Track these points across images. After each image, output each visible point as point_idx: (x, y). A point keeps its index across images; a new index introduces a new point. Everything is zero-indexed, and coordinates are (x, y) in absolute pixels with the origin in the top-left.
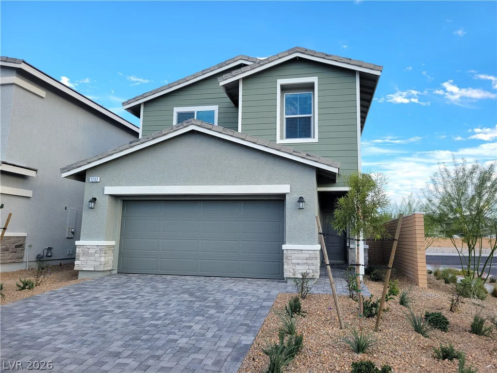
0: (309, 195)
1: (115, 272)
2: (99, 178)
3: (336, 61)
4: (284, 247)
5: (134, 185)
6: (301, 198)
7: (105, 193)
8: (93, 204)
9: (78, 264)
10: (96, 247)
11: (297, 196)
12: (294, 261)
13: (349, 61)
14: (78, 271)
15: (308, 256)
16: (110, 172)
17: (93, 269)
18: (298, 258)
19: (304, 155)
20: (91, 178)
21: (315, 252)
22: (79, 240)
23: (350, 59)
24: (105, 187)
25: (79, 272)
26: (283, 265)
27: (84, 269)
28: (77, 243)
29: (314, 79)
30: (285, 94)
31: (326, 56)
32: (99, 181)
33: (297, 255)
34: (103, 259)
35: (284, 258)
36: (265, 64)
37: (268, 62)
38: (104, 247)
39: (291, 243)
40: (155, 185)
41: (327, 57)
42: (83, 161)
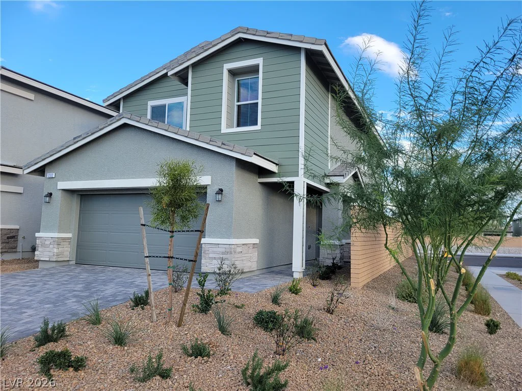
0: (228, 186)
1: (74, 262)
2: (54, 174)
3: (277, 38)
4: (203, 241)
5: (81, 179)
6: (221, 190)
7: (58, 188)
8: (48, 199)
9: (38, 255)
10: (51, 239)
11: (216, 188)
12: (211, 255)
13: (290, 37)
14: (38, 261)
15: (224, 250)
16: (63, 167)
17: (48, 259)
18: (214, 252)
19: (220, 144)
20: (49, 174)
21: (231, 246)
22: (39, 232)
23: (291, 35)
24: (58, 183)
25: (40, 262)
26: (201, 259)
27: (42, 259)
28: (37, 235)
29: (259, 61)
30: (236, 79)
31: (267, 33)
32: (54, 176)
33: (215, 250)
34: (55, 250)
35: (203, 251)
36: (209, 48)
37: (211, 46)
38: (56, 239)
39: (210, 237)
40: (97, 180)
41: (268, 35)
42: (39, 158)
